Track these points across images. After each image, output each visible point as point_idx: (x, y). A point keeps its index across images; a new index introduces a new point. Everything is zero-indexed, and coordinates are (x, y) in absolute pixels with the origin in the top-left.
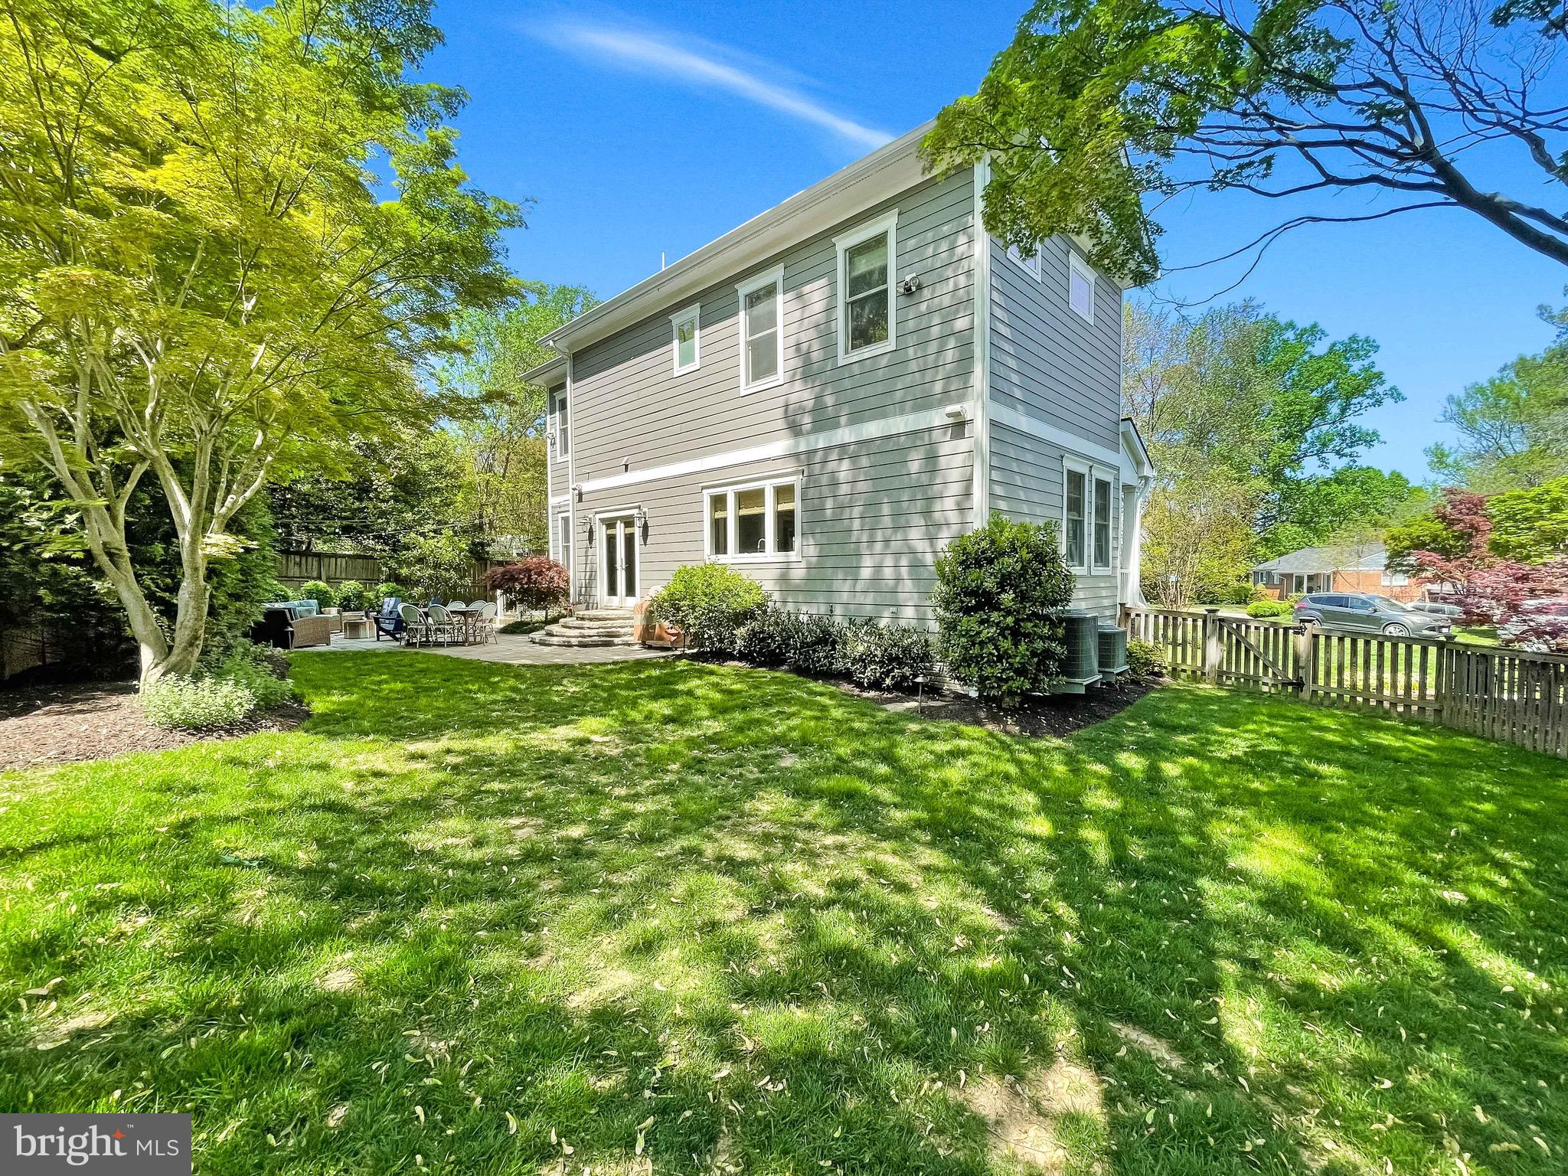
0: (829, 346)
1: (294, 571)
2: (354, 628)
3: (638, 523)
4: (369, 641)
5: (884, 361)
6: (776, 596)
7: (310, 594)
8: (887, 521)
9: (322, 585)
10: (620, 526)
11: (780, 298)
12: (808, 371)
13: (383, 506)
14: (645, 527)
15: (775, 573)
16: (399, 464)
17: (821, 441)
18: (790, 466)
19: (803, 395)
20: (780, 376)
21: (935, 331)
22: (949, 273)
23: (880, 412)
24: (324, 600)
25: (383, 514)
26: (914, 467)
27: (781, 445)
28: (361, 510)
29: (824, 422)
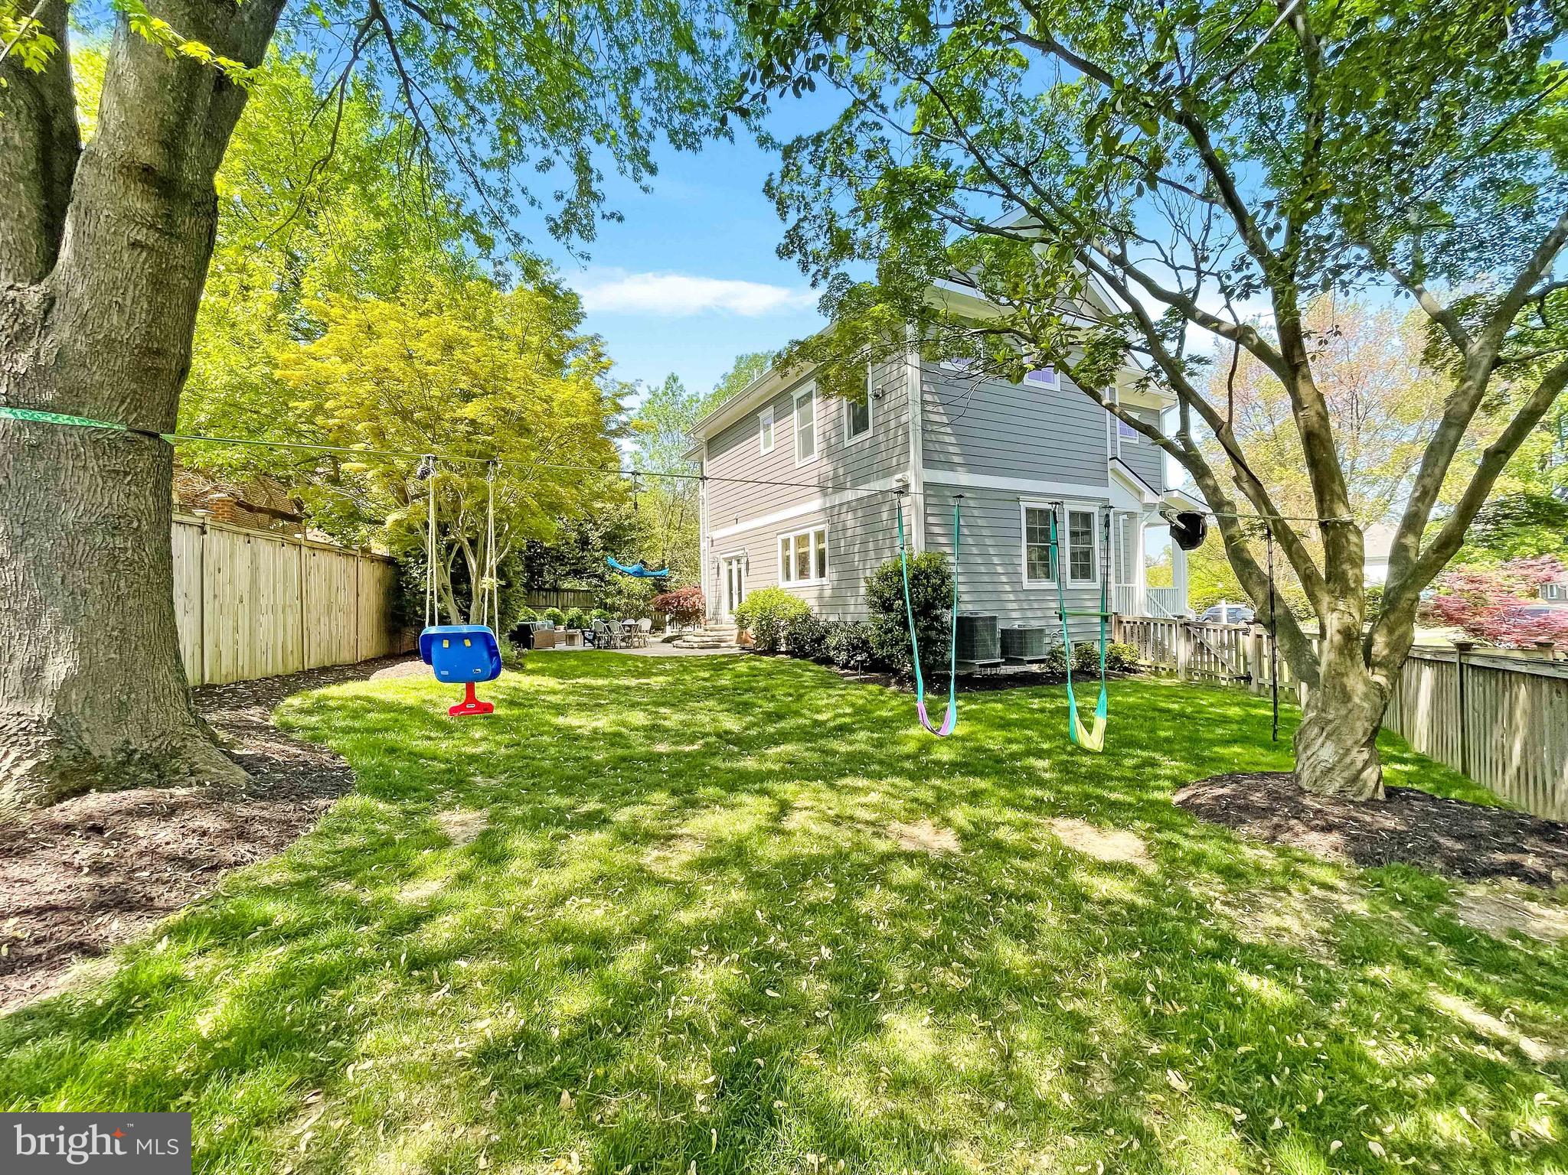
0: (840, 435)
1: (542, 602)
2: (571, 639)
3: (743, 561)
4: (579, 645)
5: (867, 445)
6: (816, 610)
7: (549, 616)
8: (872, 554)
9: (557, 610)
10: (735, 563)
11: (814, 401)
12: (831, 451)
13: (596, 554)
14: (747, 563)
15: (816, 593)
16: (607, 523)
17: (837, 499)
18: (822, 517)
19: (827, 468)
20: (816, 455)
21: (893, 424)
22: (897, 385)
23: (866, 479)
24: (557, 621)
25: (595, 560)
26: (885, 516)
27: (816, 503)
28: (583, 557)
29: (839, 488)
